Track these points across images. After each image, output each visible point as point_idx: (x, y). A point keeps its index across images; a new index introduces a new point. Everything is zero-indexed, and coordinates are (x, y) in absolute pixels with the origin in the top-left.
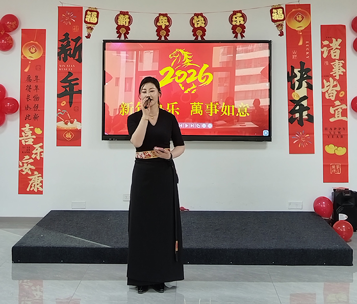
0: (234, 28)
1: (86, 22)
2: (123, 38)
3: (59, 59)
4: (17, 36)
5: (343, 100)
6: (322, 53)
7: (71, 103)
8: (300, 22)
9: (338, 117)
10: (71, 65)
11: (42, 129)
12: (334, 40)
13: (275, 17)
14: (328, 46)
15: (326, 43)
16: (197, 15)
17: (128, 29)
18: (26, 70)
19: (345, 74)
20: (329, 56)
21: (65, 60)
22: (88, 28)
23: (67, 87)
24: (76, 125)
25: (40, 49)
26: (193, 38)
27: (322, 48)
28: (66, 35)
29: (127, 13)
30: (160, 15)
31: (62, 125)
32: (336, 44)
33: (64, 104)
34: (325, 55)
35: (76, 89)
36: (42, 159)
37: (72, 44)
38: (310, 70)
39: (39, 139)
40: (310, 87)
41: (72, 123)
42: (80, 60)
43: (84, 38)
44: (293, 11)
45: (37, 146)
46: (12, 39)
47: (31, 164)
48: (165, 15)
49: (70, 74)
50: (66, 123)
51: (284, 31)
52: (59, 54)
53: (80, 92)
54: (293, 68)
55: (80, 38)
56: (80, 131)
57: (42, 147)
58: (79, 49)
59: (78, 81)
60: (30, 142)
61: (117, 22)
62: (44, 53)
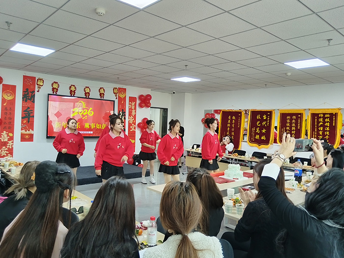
0: (101, 94)
1: (37, 84)
2: (55, 93)
3: (23, 100)
6: (129, 107)
7: (28, 121)
8: (122, 94)
9: (133, 130)
10: (29, 104)
11: (13, 134)
12: (133, 102)
13: (115, 92)
15: (130, 103)
16: (87, 87)
17: (57, 90)
18: (5, 105)
19: (136, 114)
20: (131, 108)
21: (26, 101)
22: (38, 87)
23: (27, 114)
24: (31, 132)
25: (13, 95)
26: (85, 97)
27: (129, 105)
28: (27, 89)
29: (57, 83)
30: (72, 85)
31: (24, 132)
32: (133, 104)
33: (25, 122)
35: (31, 115)
36: (12, 148)
37: (30, 94)
38: (125, 112)
39: (11, 138)
40: (125, 119)
41: (29, 131)
42: (34, 102)
43: (36, 91)
44: (121, 90)
45: (10, 142)
47: (6, 151)
48: (74, 86)
49: (28, 108)
50: (26, 131)
51: (118, 97)
52: (23, 98)
53: (33, 116)
54: (120, 111)
55: (34, 92)
56: (33, 135)
57: (13, 142)
59: (32, 112)
61: (52, 86)
62: (15, 97)
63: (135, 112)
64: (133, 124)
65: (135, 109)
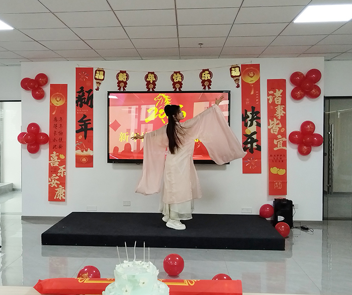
0: (203, 82)
1: (96, 79)
2: (122, 90)
3: (77, 105)
4: (47, 89)
5: (284, 135)
6: (268, 100)
7: (85, 137)
8: (252, 77)
9: (280, 147)
10: (85, 110)
11: (65, 155)
12: (277, 90)
13: (234, 74)
14: (272, 95)
15: (271, 92)
16: (176, 73)
17: (126, 83)
19: (285, 115)
20: (273, 102)
21: (81, 106)
22: (97, 83)
23: (83, 125)
24: (89, 152)
25: (63, 99)
26: (173, 90)
27: (268, 96)
29: (125, 72)
30: (149, 73)
31: (79, 152)
32: (278, 93)
33: (80, 137)
34: (270, 102)
35: (89, 126)
36: (64, 176)
37: (86, 95)
38: (259, 112)
39: (63, 162)
40: (259, 125)
41: (86, 151)
42: (92, 106)
43: (94, 90)
44: (247, 69)
45: (61, 167)
46: (43, 91)
48: (153, 73)
49: (85, 116)
50: (82, 151)
51: (240, 84)
52: (77, 102)
53: (92, 129)
54: (246, 111)
55: (91, 90)
56: (92, 156)
57: (64, 168)
58: (91, 98)
59: (90, 121)
60: (56, 164)
61: (118, 79)
62: (66, 101)
63: (285, 110)
64: (279, 136)
65: (284, 103)
